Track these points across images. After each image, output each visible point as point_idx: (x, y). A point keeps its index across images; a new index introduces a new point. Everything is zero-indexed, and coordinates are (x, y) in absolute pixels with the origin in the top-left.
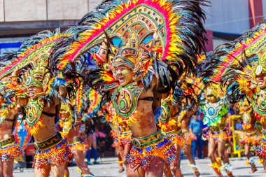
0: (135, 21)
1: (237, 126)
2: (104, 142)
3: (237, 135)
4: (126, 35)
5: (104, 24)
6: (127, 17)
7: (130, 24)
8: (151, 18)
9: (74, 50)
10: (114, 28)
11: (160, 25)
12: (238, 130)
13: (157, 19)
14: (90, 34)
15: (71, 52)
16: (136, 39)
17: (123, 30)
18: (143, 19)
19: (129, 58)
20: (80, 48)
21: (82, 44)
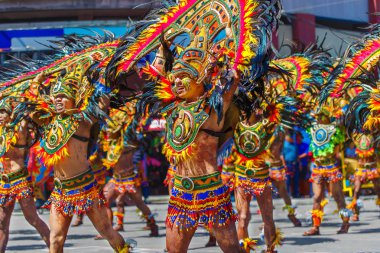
0: (208, 10)
1: (349, 151)
2: (157, 173)
3: (348, 164)
4: (196, 31)
5: (171, 15)
6: (200, 4)
7: (202, 15)
8: (226, 6)
9: (131, 55)
10: (183, 20)
11: (234, 17)
12: (350, 157)
13: (232, 7)
14: (153, 30)
15: (127, 58)
16: (205, 36)
17: (193, 22)
18: (217, 8)
19: (192, 64)
20: (138, 51)
21: (142, 46)
